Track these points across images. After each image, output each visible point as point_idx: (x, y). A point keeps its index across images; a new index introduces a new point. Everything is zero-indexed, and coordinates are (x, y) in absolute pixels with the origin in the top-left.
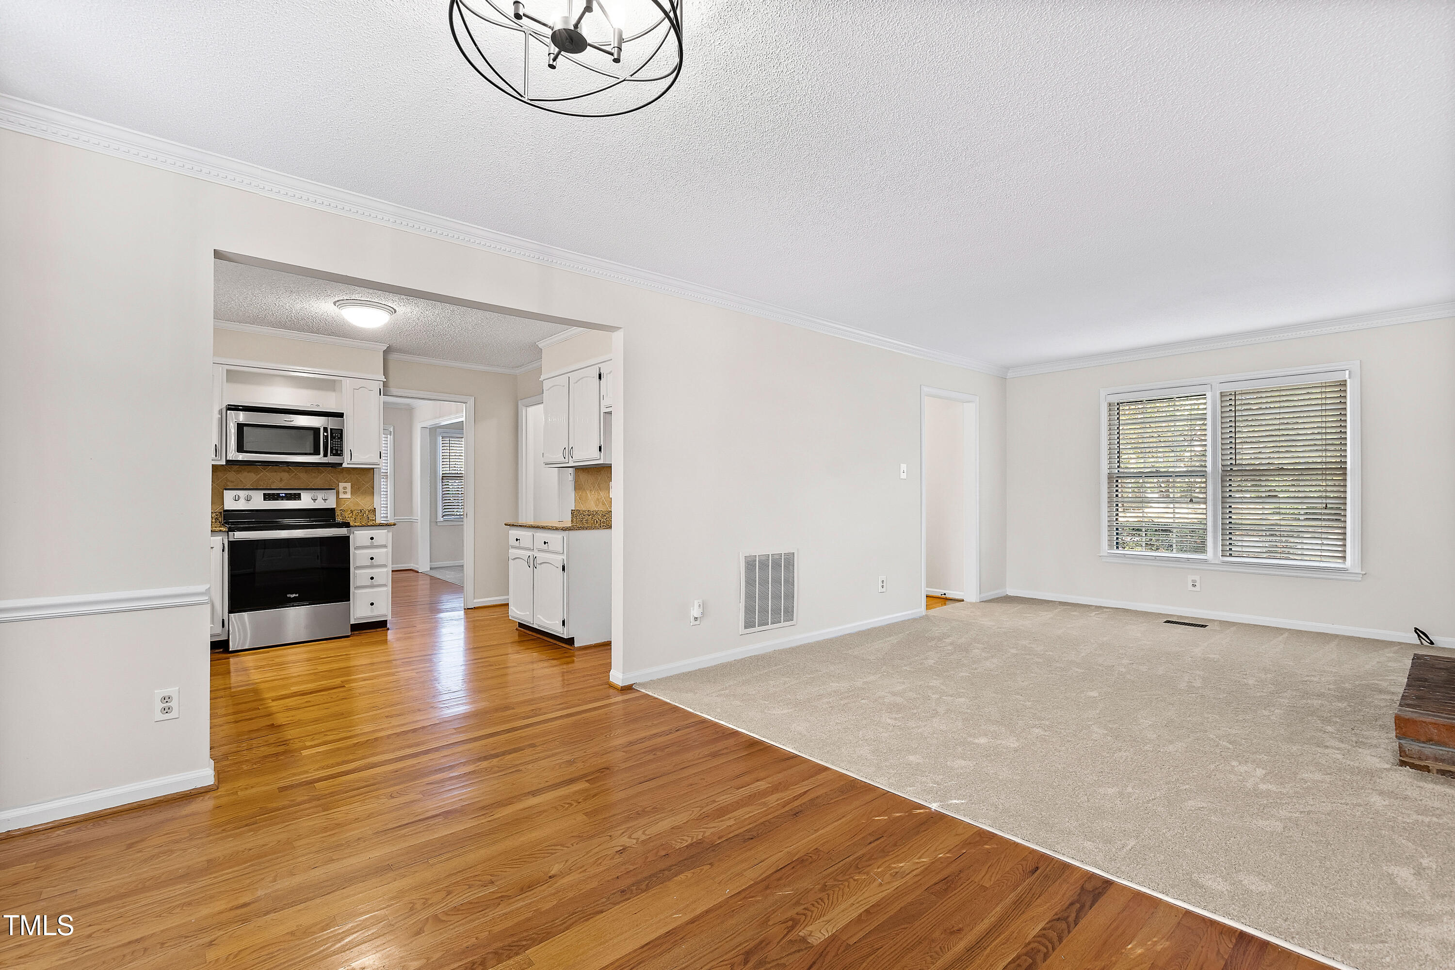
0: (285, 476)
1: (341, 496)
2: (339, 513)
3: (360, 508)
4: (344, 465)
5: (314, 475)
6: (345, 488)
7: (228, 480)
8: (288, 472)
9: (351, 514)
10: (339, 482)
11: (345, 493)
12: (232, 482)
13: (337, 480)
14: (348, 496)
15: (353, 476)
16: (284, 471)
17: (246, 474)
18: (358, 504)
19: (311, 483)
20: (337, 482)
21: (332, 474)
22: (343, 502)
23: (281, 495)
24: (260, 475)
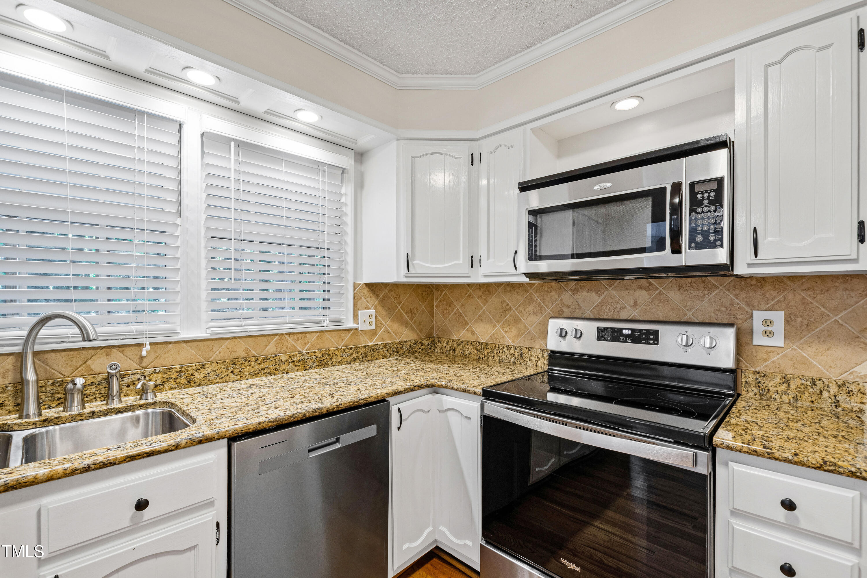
0: (642, 296)
1: (758, 340)
2: (751, 378)
3: (812, 374)
4: (740, 269)
5: (695, 293)
6: (768, 323)
7: (563, 304)
8: (647, 289)
9: (784, 387)
10: (753, 308)
11: (768, 334)
12: (568, 307)
13: (748, 304)
14: (778, 341)
15: (790, 296)
16: (640, 287)
17: (584, 293)
18: (805, 363)
19: (690, 310)
20: (747, 309)
21: (737, 292)
22: (762, 355)
23: (625, 332)
24: (603, 296)
